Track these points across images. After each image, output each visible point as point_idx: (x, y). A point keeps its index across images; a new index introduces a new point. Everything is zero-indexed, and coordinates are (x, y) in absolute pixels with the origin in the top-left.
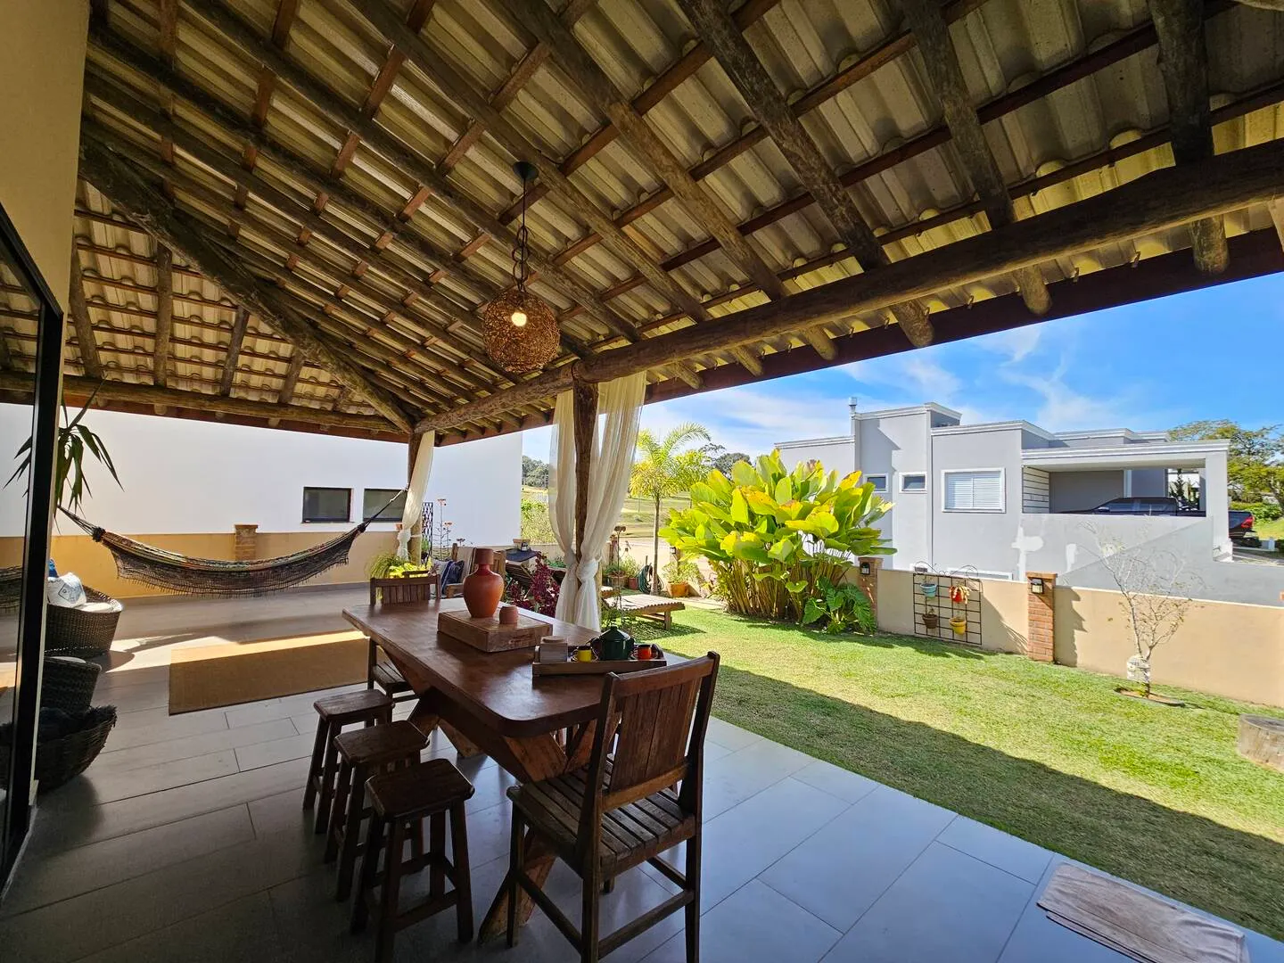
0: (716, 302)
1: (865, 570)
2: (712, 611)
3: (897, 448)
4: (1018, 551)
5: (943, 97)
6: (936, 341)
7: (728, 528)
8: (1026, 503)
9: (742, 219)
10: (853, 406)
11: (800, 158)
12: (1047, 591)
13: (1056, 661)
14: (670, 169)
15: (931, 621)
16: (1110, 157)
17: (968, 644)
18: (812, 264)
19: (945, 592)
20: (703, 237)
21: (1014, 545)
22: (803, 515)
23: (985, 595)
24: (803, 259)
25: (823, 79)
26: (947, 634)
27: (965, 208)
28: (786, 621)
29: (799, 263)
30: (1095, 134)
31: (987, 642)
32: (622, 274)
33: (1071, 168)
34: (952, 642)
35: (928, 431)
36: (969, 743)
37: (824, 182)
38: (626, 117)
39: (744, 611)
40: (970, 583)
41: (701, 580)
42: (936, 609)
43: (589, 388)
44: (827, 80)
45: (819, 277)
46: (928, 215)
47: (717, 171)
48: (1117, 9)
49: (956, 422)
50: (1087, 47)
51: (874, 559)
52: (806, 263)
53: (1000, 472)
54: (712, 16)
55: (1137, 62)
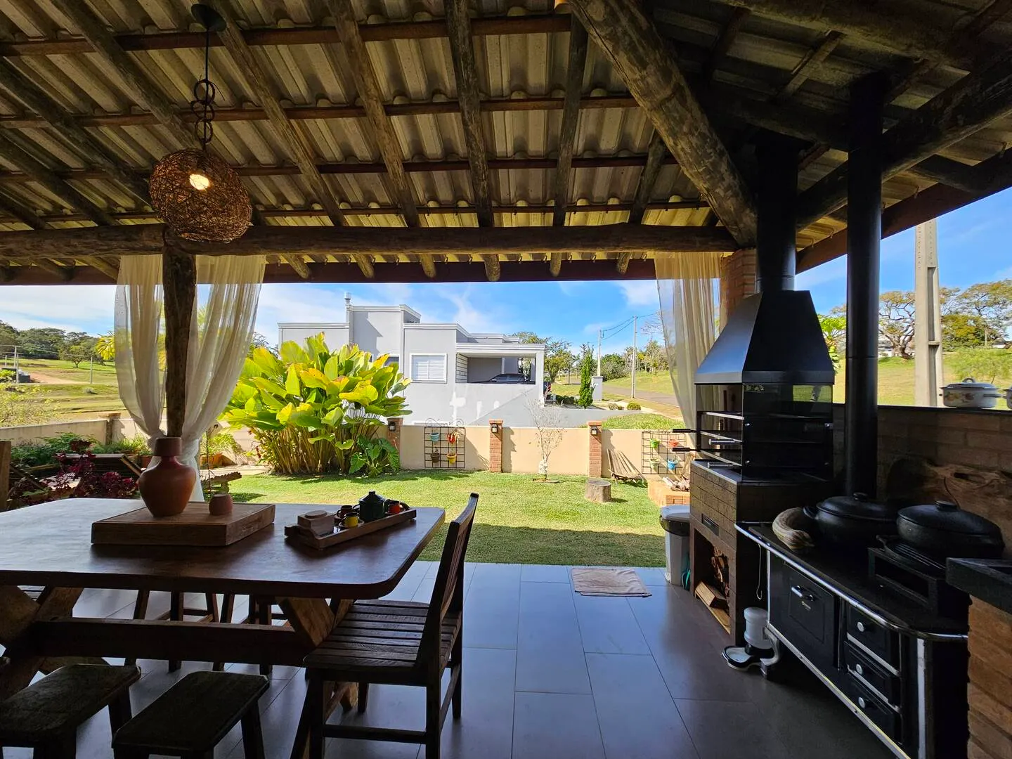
0: (353, 212)
1: (392, 428)
2: (257, 476)
3: (381, 336)
4: (452, 406)
5: (564, 147)
6: (501, 280)
7: (284, 401)
8: (458, 377)
9: (406, 158)
10: (348, 299)
11: (476, 140)
12: (499, 431)
13: (502, 471)
14: (375, 99)
15: (436, 458)
16: (607, 208)
17: (457, 469)
18: (443, 208)
19: (444, 437)
20: (366, 159)
21: (451, 404)
22: (350, 388)
23: (468, 437)
24: (436, 203)
25: (502, 96)
26: (445, 465)
27: (541, 208)
28: (329, 474)
29: (432, 204)
30: (605, 195)
31: (468, 467)
32: (264, 157)
33: (591, 207)
34: (448, 469)
35: (402, 326)
36: (493, 527)
37: (483, 162)
38: (356, 37)
39: (290, 471)
40: (459, 430)
41: (237, 449)
42: (439, 449)
43: (188, 258)
44: (504, 99)
45: (443, 220)
46: (520, 204)
47: (401, 117)
48: (633, 143)
49: (418, 321)
50: (619, 152)
51: (399, 419)
52: (438, 206)
53: (444, 356)
54: (464, 15)
55: (631, 171)
